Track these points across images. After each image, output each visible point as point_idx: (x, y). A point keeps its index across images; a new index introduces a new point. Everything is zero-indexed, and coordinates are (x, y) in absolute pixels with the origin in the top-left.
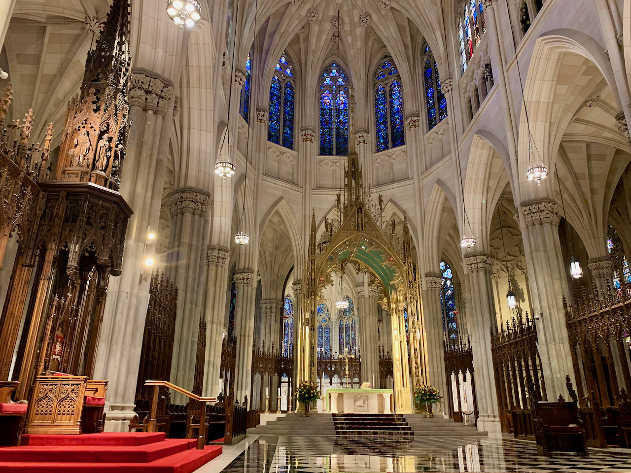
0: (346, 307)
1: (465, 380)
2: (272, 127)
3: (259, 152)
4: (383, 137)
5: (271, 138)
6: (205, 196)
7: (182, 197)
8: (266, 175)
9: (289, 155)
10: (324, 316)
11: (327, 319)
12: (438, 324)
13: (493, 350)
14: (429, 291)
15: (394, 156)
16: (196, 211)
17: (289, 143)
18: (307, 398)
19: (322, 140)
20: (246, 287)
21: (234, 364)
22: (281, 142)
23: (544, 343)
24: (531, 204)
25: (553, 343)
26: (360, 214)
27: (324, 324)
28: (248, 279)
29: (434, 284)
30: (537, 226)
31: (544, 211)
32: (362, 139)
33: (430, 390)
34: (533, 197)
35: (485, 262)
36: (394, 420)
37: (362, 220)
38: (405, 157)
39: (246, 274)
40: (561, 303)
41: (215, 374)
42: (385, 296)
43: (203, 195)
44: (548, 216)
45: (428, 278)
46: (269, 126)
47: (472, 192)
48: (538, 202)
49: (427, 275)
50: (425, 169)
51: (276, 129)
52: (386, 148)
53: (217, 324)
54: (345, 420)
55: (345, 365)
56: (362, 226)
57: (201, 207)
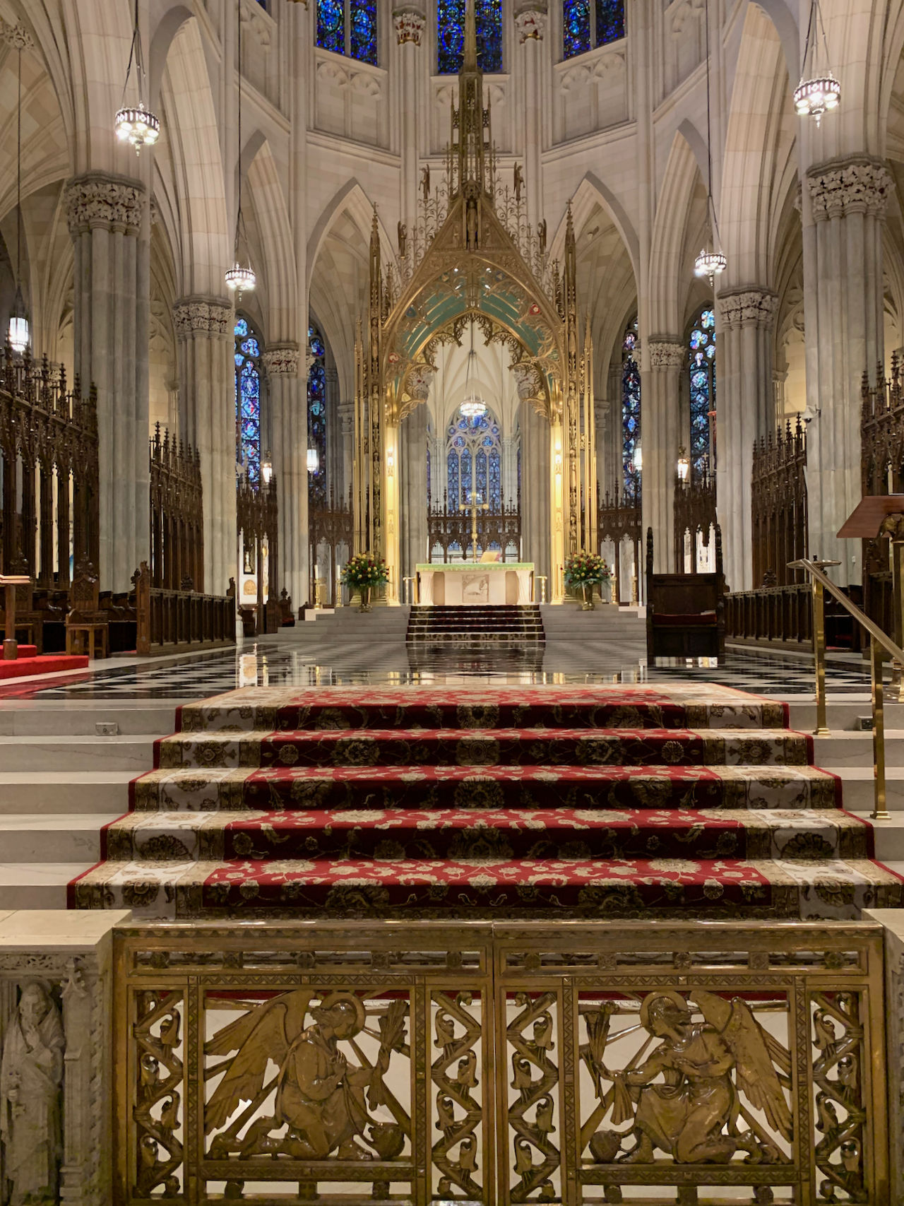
0: (481, 413)
1: (706, 543)
2: (326, 12)
3: (296, 77)
4: (578, 20)
5: (322, 39)
6: (130, 190)
7: (85, 196)
8: (317, 130)
9: (367, 78)
10: (488, 433)
11: (495, 439)
12: (667, 440)
13: (753, 486)
14: (655, 374)
15: (600, 67)
16: (116, 223)
17: (366, 50)
18: (361, 581)
19: (443, 37)
20: (286, 380)
21: (276, 526)
22: (349, 48)
23: (817, 467)
24: (826, 172)
25: (833, 468)
26: (472, 211)
27: (488, 450)
28: (289, 362)
29: (664, 358)
30: (834, 222)
31: (851, 185)
32: (530, 29)
33: (590, 561)
34: (832, 153)
35: (759, 306)
36: (520, 615)
37: (476, 225)
38: (623, 69)
39: (284, 353)
40: (859, 387)
41: (226, 542)
42: (541, 388)
43: (127, 186)
44: (859, 196)
45: (654, 346)
46: (319, 9)
47: (741, 147)
48: (840, 164)
49: (653, 340)
50: (661, 95)
51: (335, 15)
52: (585, 48)
53: (222, 452)
54: (430, 616)
55: (471, 523)
56: (476, 240)
57: (125, 215)
